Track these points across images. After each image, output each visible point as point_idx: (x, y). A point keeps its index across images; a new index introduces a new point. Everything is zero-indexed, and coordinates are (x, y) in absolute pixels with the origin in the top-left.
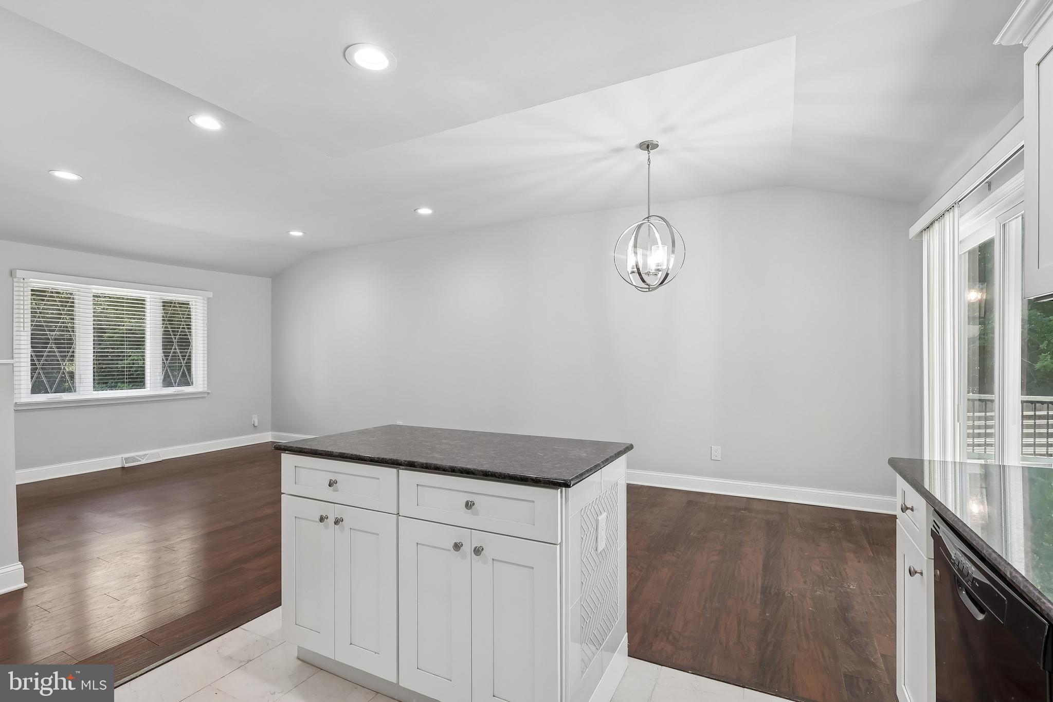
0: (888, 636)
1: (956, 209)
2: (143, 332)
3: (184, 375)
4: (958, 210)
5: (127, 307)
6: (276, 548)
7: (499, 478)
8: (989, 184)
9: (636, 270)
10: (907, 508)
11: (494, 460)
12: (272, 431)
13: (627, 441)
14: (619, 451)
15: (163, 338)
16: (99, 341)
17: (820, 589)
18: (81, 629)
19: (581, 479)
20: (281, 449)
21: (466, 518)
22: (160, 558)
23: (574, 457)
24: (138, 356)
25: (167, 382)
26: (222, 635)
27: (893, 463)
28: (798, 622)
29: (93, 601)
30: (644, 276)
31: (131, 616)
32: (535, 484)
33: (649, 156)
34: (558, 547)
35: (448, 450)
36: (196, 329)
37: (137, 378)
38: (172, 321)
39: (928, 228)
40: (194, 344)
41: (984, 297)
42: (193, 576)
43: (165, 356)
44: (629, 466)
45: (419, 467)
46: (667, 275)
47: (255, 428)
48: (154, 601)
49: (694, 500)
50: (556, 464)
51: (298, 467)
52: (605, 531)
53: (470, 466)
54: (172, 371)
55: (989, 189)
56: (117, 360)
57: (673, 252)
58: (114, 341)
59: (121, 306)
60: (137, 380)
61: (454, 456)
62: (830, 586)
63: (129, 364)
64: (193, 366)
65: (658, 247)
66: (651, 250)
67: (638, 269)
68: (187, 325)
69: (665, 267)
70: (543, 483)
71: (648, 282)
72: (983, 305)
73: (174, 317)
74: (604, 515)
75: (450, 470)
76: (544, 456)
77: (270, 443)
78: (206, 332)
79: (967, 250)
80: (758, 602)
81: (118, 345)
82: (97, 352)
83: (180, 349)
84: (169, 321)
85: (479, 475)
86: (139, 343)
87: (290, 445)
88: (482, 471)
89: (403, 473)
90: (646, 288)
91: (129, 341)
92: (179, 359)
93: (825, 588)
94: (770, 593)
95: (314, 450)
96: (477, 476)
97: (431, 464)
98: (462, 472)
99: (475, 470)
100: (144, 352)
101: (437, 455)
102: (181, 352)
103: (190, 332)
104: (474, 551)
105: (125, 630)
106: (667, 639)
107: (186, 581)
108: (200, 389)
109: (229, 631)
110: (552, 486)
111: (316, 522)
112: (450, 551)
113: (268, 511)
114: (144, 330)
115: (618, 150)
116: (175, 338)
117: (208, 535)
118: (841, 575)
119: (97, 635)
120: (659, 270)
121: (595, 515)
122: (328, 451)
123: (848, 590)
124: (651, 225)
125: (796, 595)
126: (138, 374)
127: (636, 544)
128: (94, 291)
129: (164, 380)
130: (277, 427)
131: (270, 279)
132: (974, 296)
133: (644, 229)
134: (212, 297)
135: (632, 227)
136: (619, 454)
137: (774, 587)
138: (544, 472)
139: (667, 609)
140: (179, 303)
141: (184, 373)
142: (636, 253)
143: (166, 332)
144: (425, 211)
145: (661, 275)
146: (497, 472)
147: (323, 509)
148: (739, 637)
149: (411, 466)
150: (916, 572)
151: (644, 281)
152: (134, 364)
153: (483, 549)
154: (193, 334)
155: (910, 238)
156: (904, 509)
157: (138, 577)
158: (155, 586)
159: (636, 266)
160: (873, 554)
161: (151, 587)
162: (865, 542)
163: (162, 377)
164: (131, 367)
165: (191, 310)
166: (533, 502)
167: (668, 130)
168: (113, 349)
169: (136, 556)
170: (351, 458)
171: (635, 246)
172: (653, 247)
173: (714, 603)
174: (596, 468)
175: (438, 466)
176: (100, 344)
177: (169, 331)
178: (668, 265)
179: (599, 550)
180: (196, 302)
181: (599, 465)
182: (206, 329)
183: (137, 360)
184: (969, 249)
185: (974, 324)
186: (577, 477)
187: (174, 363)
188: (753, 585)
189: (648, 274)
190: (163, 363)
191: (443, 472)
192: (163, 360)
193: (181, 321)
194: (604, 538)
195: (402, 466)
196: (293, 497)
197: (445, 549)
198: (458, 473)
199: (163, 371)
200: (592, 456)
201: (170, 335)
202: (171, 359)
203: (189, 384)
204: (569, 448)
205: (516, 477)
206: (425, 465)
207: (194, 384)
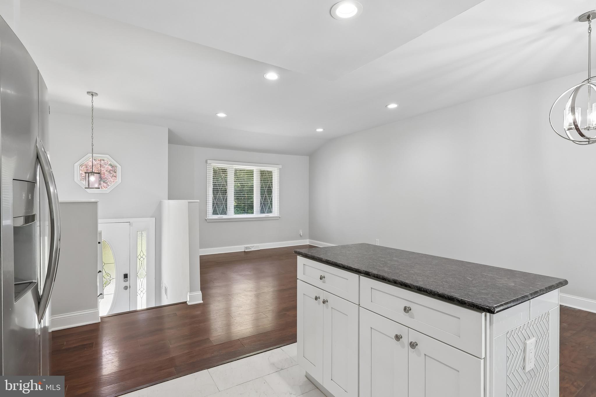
2: (252, 187)
3: (269, 208)
7: (430, 294)
11: (428, 278)
12: (309, 239)
13: (562, 277)
14: (550, 285)
15: (261, 189)
18: (228, 325)
19: (507, 307)
20: (297, 253)
21: (404, 318)
23: (501, 286)
25: (262, 210)
30: (583, 131)
32: (460, 304)
33: (590, 26)
34: (482, 361)
35: (395, 266)
36: (274, 185)
38: (265, 181)
40: (273, 191)
43: (262, 198)
45: (373, 277)
47: (301, 237)
51: (306, 265)
52: (533, 354)
53: (408, 281)
54: (264, 205)
59: (244, 174)
60: (252, 209)
61: (398, 271)
64: (273, 203)
67: (576, 126)
68: (271, 183)
70: (468, 305)
71: (588, 137)
73: (265, 179)
74: (533, 340)
75: (393, 282)
76: (473, 280)
77: (308, 246)
78: (279, 186)
84: (263, 181)
85: (415, 289)
86: (251, 191)
88: (417, 287)
89: (362, 278)
90: (586, 142)
92: (267, 200)
96: (413, 290)
97: (380, 276)
98: (401, 285)
99: (411, 284)
100: (253, 196)
101: (386, 269)
102: (268, 196)
103: (272, 186)
104: (410, 344)
108: (276, 215)
110: (476, 309)
111: (313, 299)
112: (393, 339)
114: (253, 186)
116: (266, 189)
121: (523, 339)
122: (320, 258)
126: (252, 207)
128: (234, 168)
130: (312, 236)
131: (308, 157)
133: (583, 90)
134: (281, 168)
136: (550, 288)
138: (470, 295)
140: (268, 172)
141: (269, 206)
144: (392, 106)
146: (428, 290)
147: (317, 292)
149: (367, 274)
151: (582, 135)
153: (417, 345)
159: (574, 124)
163: (260, 209)
165: (273, 175)
166: (459, 318)
169: (243, 297)
170: (332, 264)
171: (573, 108)
174: (524, 299)
175: (385, 277)
177: (263, 186)
179: (527, 369)
180: (275, 171)
181: (527, 296)
182: (279, 184)
186: (502, 305)
187: (265, 202)
189: (588, 129)
190: (261, 202)
191: (388, 282)
192: (261, 200)
193: (268, 181)
194: (533, 360)
195: (361, 273)
196: (303, 282)
197: (389, 337)
198: (398, 284)
199: (261, 205)
200: (521, 287)
201: (264, 188)
202: (264, 200)
203: (271, 212)
204: (497, 276)
205: (444, 296)
206: (376, 275)
207: (274, 212)
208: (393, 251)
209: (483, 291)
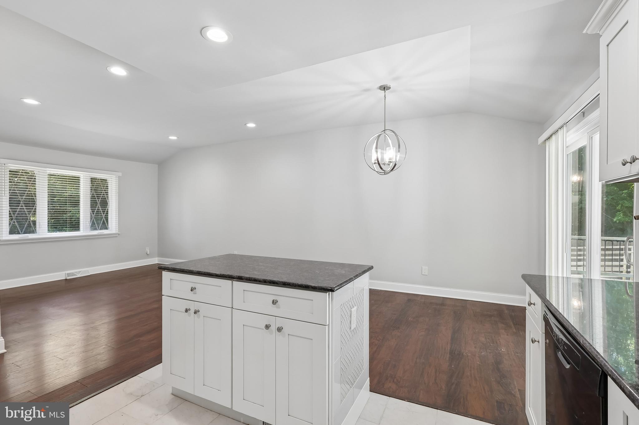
0: (522, 378)
1: (565, 128)
3: (104, 224)
4: (566, 128)
5: (68, 181)
6: (159, 328)
7: (292, 286)
8: (584, 113)
9: (377, 162)
10: (531, 304)
11: (290, 275)
12: (158, 257)
13: (370, 264)
14: (364, 270)
15: (91, 201)
16: (52, 202)
17: (484, 351)
18: (40, 377)
19: (341, 287)
20: (162, 268)
21: (273, 310)
22: (88, 334)
23: (337, 274)
24: (76, 212)
25: (93, 227)
26: (126, 380)
27: (524, 277)
28: (470, 371)
29: (47, 360)
30: (381, 165)
31: (70, 369)
32: (312, 290)
33: (385, 94)
34: (327, 327)
35: (263, 269)
36: (111, 195)
37: (75, 225)
38: (97, 190)
39: (549, 138)
40: (110, 204)
41: (582, 179)
42: (109, 345)
43: (92, 211)
44: (371, 278)
45: (245, 280)
46: (395, 165)
47: (148, 255)
48: (86, 360)
49: (411, 298)
50: (326, 278)
51: (172, 279)
52: (355, 317)
53: (275, 279)
54: (97, 220)
55: (584, 116)
56: (63, 214)
57: (399, 151)
58: (60, 202)
59: (65, 181)
60: (75, 226)
61: (266, 273)
62: (490, 350)
63: (70, 216)
64: (109, 217)
65: (390, 148)
66: (386, 150)
67: (378, 161)
68: (106, 193)
69: (394, 160)
70: (318, 289)
71: (384, 169)
72: (581, 184)
73: (98, 188)
74: (355, 308)
75: (263, 281)
76: (320, 273)
77: (157, 265)
78: (117, 197)
79: (572, 151)
80: (447, 359)
81: (63, 205)
82: (50, 209)
83: (102, 207)
84: (95, 190)
85: (281, 285)
86: (76, 203)
87: (168, 266)
88: (282, 282)
89: (235, 283)
90: (383, 173)
91: (70, 202)
92: (101, 213)
93: (487, 351)
94: (455, 353)
95: (182, 269)
96: (279, 285)
97: (252, 278)
98: (270, 283)
99: (278, 281)
100: (79, 209)
101: (256, 273)
102: (102, 209)
103: (108, 197)
104: (277, 329)
105: (67, 378)
106: (393, 381)
107: (104, 348)
108: (114, 232)
109: (131, 378)
110: (323, 291)
111: (184, 312)
112: (263, 329)
113: (156, 306)
114: (79, 196)
115: (367, 90)
116: (99, 201)
117: (119, 320)
118: (497, 343)
119: (49, 381)
120: (390, 162)
121: (350, 309)
122: (190, 270)
123: (501, 352)
124: (386, 135)
125: (470, 355)
126: (76, 223)
127: (376, 325)
128: (48, 172)
129: (92, 226)
130: (161, 254)
131: (157, 165)
132: (576, 178)
133: (382, 137)
134: (121, 176)
135: (375, 136)
136: (364, 272)
137: (457, 350)
138: (319, 282)
139: (394, 363)
140: (101, 180)
141: (104, 222)
142: (377, 152)
143: (93, 197)
144: (251, 125)
145: (392, 165)
146: (291, 283)
147: (187, 304)
148: (435, 380)
149: (240, 279)
150: (535, 341)
151: (381, 168)
152: (73, 216)
153: (283, 328)
154: (110, 198)
155: (539, 144)
156: (530, 304)
157: (75, 346)
158: (86, 351)
159: (377, 160)
160: (516, 330)
161: (83, 352)
162: (511, 323)
163: (90, 224)
164: (72, 218)
165: (108, 183)
166: (313, 300)
167: (396, 79)
168: (60, 207)
169: (74, 333)
170: (204, 274)
171: (376, 148)
172: (387, 148)
173: (421, 360)
174: (351, 280)
175: (256, 279)
176: (52, 204)
177: (95, 196)
178: (396, 159)
179: (352, 329)
180: (111, 178)
181: (352, 278)
182: (117, 195)
183: (76, 214)
184: (573, 151)
185: (575, 195)
186: (338, 286)
187: (98, 216)
188: (445, 349)
189: (384, 164)
190: (91, 216)
191: (259, 283)
192: (91, 214)
193: (102, 190)
194: (356, 321)
195: (235, 279)
196: (170, 297)
197: (260, 329)
198: (268, 283)
199: (91, 220)
200: (349, 273)
201: (95, 199)
202: (96, 214)
203: (106, 228)
204: (335, 268)
205: (302, 286)
206: (248, 278)
207: (110, 229)
208: (258, 258)
209: (326, 279)
